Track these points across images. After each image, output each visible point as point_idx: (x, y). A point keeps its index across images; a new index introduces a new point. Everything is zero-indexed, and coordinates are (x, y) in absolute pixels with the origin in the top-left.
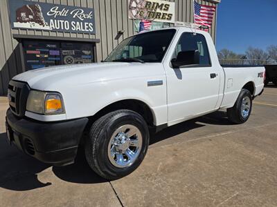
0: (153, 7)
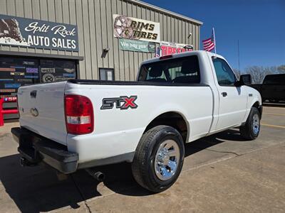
0: (138, 27)
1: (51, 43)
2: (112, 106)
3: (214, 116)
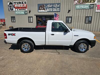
1: (53, 10)
2: (10, 35)
3: (46, 40)
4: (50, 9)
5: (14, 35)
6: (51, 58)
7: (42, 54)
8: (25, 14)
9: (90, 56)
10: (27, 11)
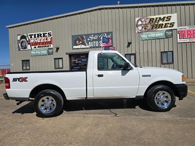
0: (156, 21)
1: (99, 44)
2: (16, 80)
3: (88, 88)
4: (95, 42)
5: (24, 80)
6: (101, 124)
7: (80, 118)
8: (49, 54)
9: (180, 116)
10: (52, 49)
